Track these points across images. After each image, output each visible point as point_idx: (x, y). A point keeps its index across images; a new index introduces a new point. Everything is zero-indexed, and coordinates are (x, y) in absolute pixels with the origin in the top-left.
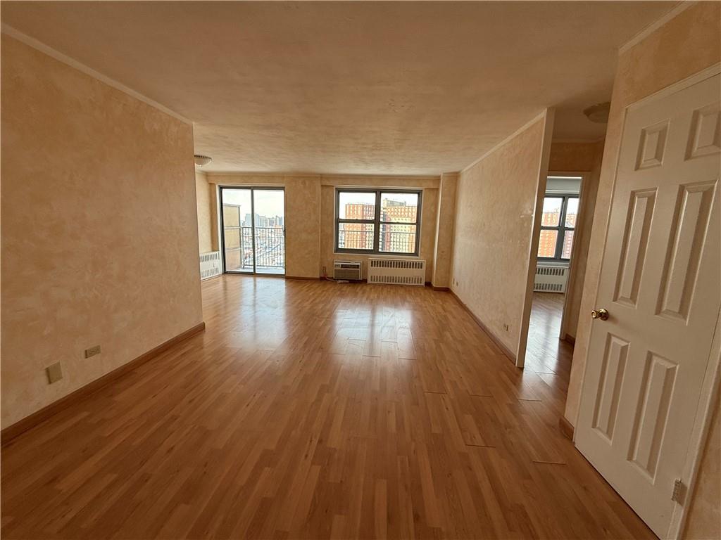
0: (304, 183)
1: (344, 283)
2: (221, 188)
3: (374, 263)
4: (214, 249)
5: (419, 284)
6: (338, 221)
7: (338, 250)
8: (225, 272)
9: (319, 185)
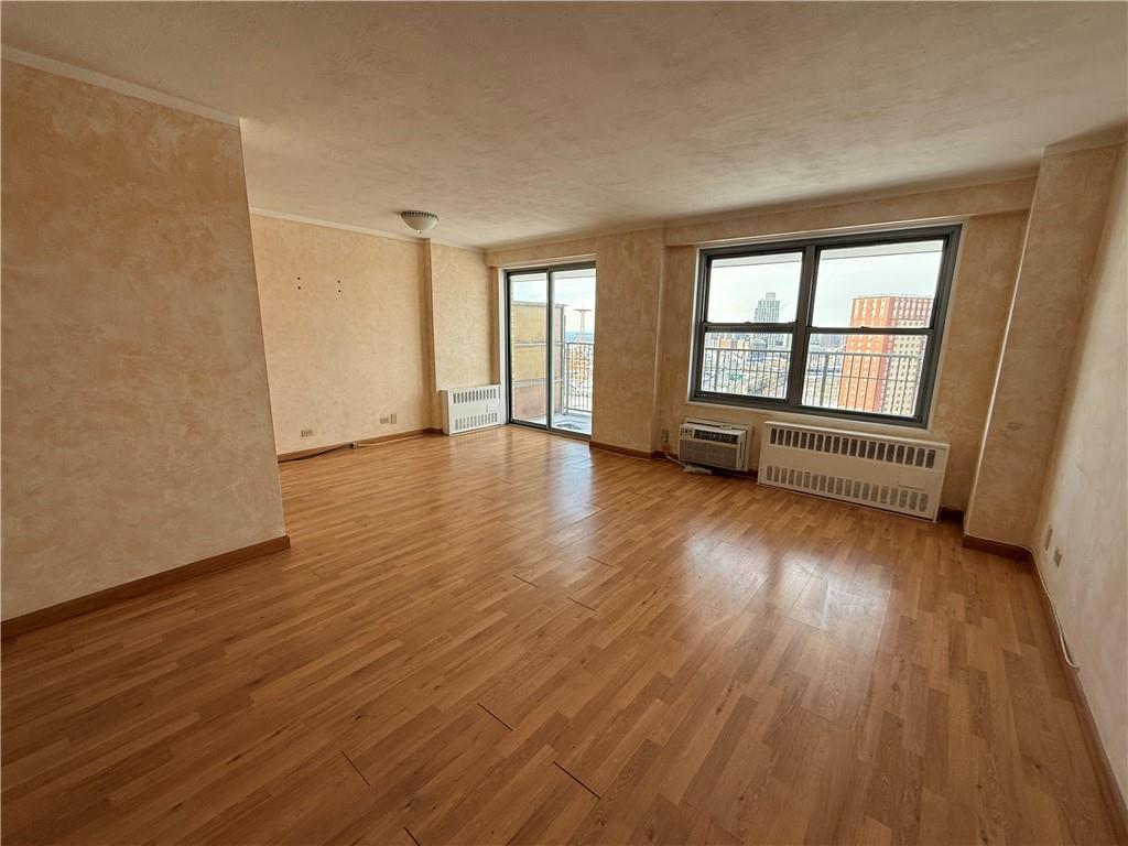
0: (630, 248)
1: (699, 473)
2: (508, 274)
3: (778, 436)
4: (494, 380)
5: (916, 512)
6: (704, 327)
7: (698, 394)
8: (510, 422)
9: (662, 246)
